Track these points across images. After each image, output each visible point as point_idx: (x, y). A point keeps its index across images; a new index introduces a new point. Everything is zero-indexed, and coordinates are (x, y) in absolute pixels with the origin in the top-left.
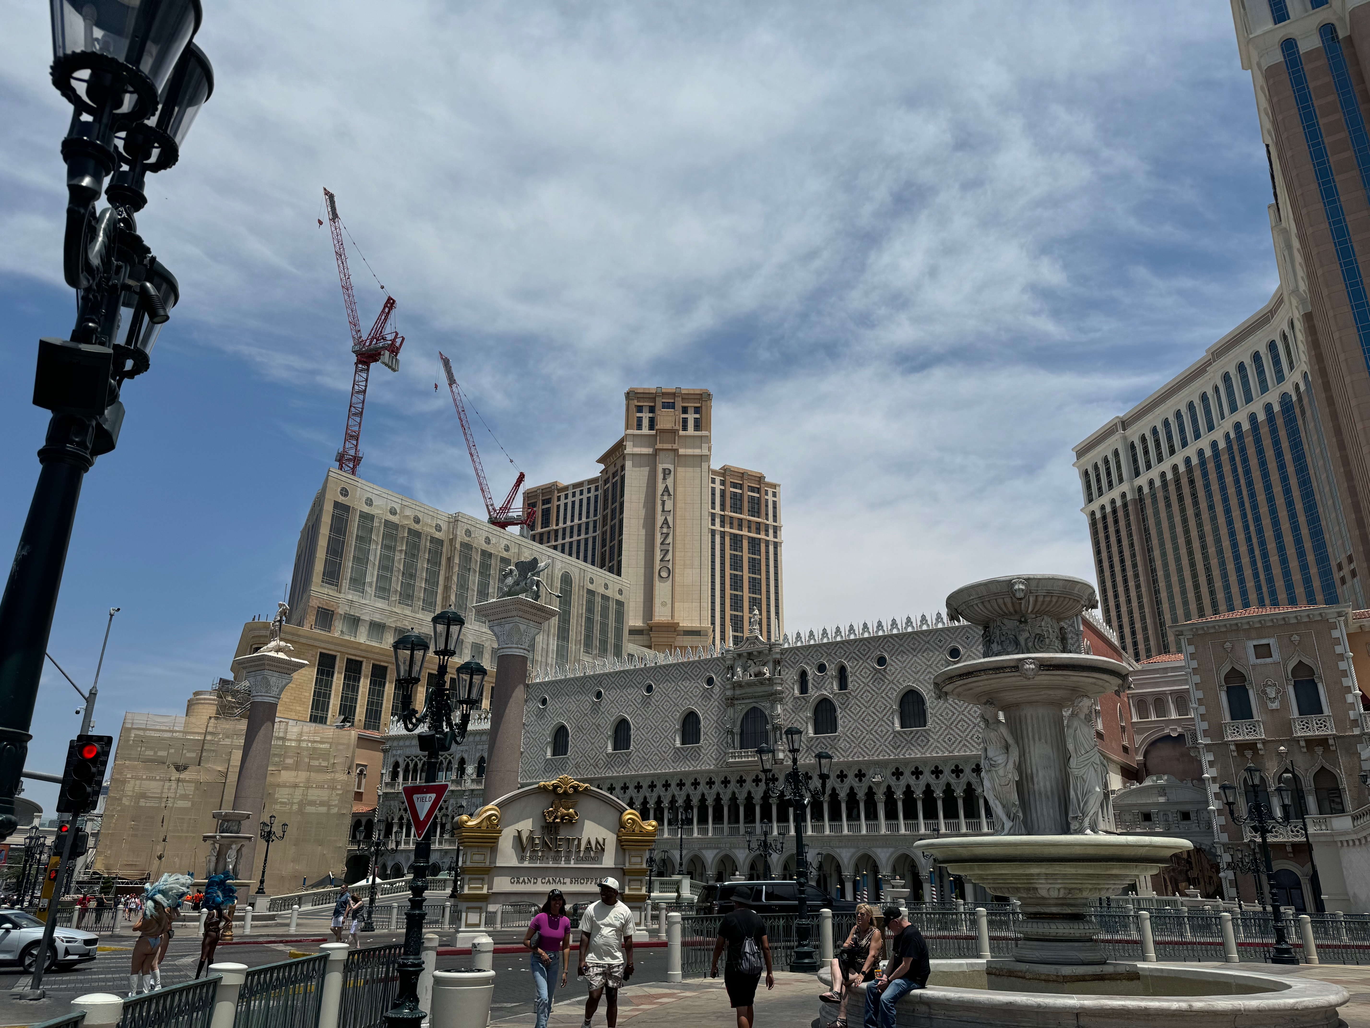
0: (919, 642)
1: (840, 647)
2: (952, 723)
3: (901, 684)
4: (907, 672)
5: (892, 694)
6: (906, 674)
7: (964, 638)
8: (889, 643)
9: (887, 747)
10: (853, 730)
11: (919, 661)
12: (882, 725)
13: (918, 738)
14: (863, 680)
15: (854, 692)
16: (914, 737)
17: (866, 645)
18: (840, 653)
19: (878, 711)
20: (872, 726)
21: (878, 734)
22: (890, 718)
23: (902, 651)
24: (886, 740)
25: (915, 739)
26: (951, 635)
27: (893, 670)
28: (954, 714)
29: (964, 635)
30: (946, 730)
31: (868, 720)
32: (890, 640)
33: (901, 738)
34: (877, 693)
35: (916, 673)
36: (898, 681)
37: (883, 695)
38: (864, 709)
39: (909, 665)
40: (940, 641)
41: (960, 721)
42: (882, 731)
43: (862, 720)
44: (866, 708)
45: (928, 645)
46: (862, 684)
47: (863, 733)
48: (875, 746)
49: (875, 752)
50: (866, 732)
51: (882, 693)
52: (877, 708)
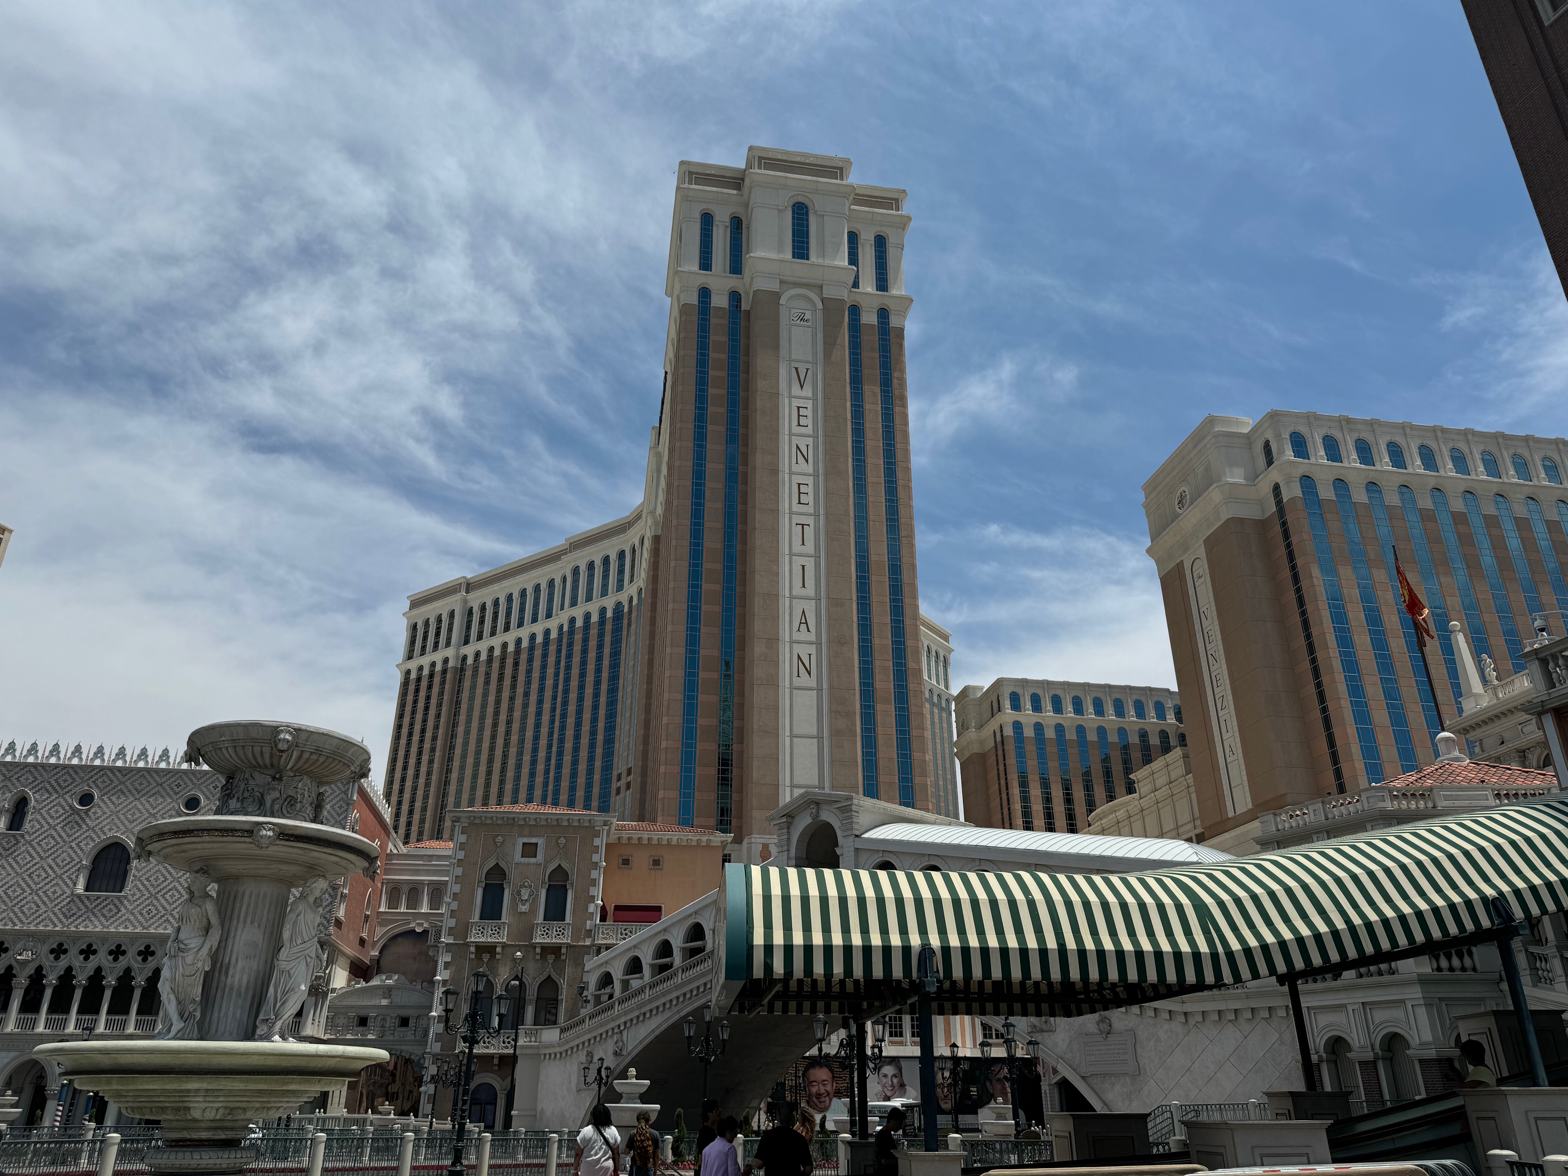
0: (148, 782)
1: (30, 771)
2: (159, 892)
3: (105, 834)
4: (119, 819)
5: (87, 844)
6: (117, 821)
7: (211, 787)
8: (105, 778)
9: (54, 914)
11: (140, 807)
12: (57, 884)
13: (106, 906)
14: (50, 821)
15: (30, 835)
16: (98, 904)
17: (70, 775)
18: (27, 779)
19: (58, 865)
20: (42, 884)
21: (47, 896)
22: (74, 877)
23: (121, 790)
24: (56, 905)
25: (100, 907)
26: (195, 780)
27: (100, 813)
28: (166, 879)
29: (212, 783)
30: (148, 899)
31: (39, 876)
32: (109, 773)
33: (80, 905)
34: (64, 841)
35: (131, 822)
36: (101, 829)
37: (73, 844)
38: (38, 859)
39: (126, 810)
40: (178, 786)
41: (170, 890)
42: (54, 892)
43: (30, 876)
44: (42, 858)
45: (159, 788)
46: (46, 827)
47: (24, 891)
48: (37, 911)
49: (34, 920)
50: (29, 891)
51: (72, 842)
52: (59, 860)
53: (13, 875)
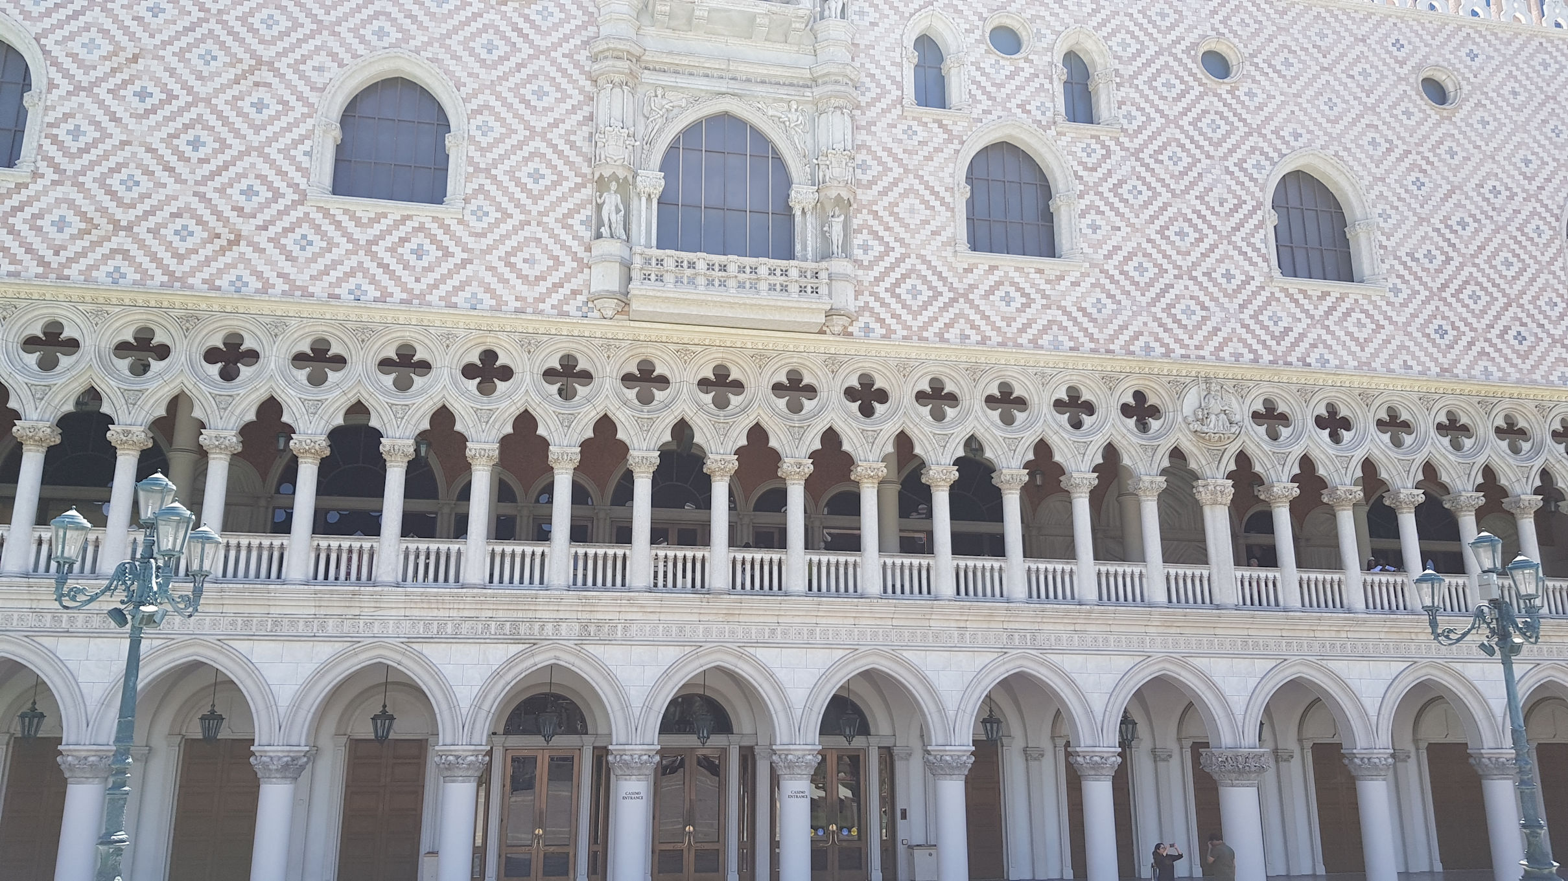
2: (1444, 286)
4: (1304, 112)
5: (1257, 167)
6: (1301, 116)
7: (1463, 55)
8: (1243, 14)
9: (1246, 326)
10: (1128, 258)
11: (1339, 88)
12: (1225, 257)
13: (1348, 316)
14: (1162, 105)
15: (1131, 136)
16: (1333, 308)
19: (1214, 212)
20: (1196, 254)
21: (1216, 284)
22: (1256, 242)
23: (1284, 46)
24: (1242, 307)
25: (1337, 315)
26: (1427, 37)
27: (1261, 95)
28: (1448, 260)
29: (1462, 44)
30: (1428, 302)
31: (1181, 234)
32: (1247, 5)
33: (1291, 308)
34: (1208, 156)
35: (1332, 122)
36: (1275, 132)
37: (1230, 163)
38: (1166, 196)
39: (1310, 92)
41: (1466, 283)
43: (1161, 232)
44: (1174, 195)
45: (1360, 47)
46: (1159, 121)
47: (1163, 271)
48: (1205, 319)
49: (1208, 338)
50: (1173, 272)
51: (1225, 158)
52: (1211, 199)
53: (1125, 230)
